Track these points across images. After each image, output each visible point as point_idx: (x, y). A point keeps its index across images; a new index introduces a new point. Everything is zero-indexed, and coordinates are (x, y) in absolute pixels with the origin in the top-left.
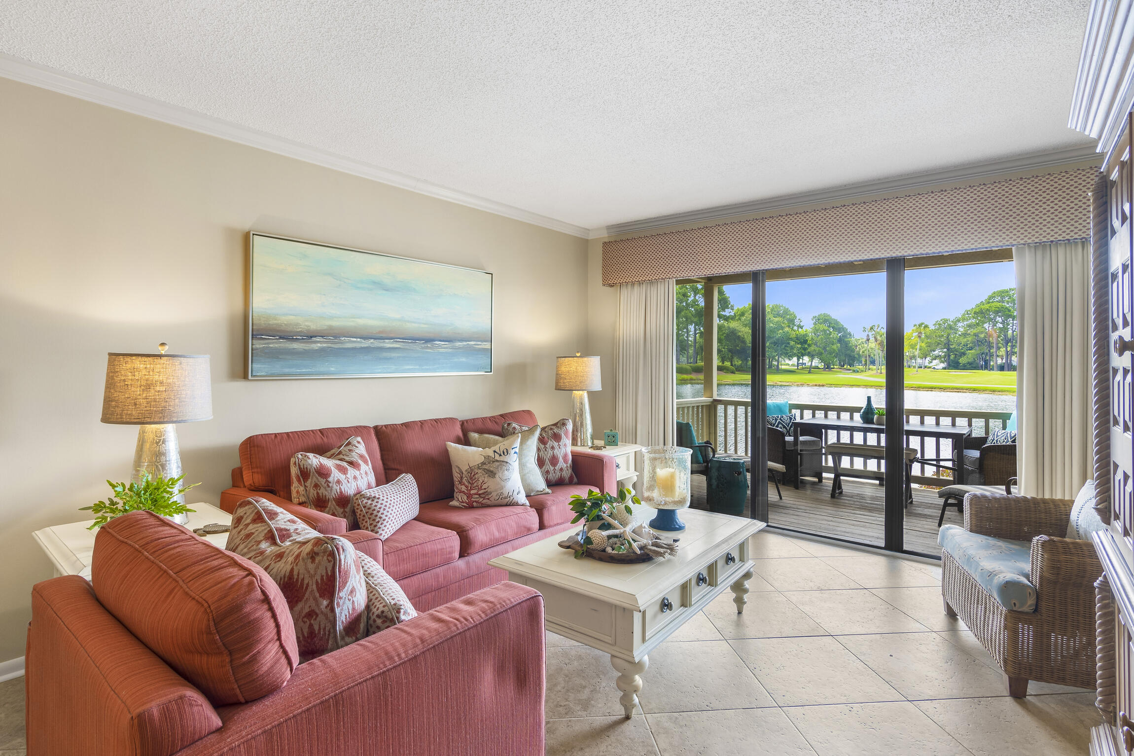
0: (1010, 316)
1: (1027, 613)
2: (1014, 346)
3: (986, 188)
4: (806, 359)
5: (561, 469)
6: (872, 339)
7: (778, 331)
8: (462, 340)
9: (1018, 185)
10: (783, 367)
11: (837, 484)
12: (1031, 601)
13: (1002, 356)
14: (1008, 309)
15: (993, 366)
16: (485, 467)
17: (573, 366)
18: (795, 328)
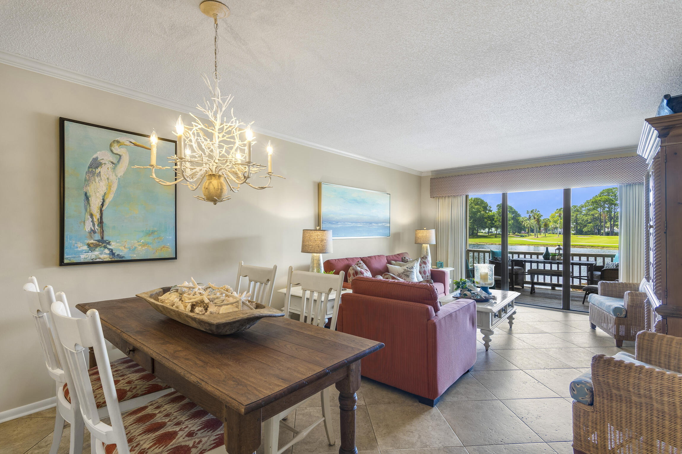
0: (612, 204)
1: (623, 317)
2: (615, 221)
3: (606, 161)
4: (493, 229)
5: (428, 276)
6: (532, 218)
7: (478, 213)
8: (380, 223)
9: (620, 160)
10: (480, 234)
11: (533, 289)
12: (624, 313)
13: (608, 227)
14: (612, 200)
15: (603, 233)
16: (404, 273)
17: (422, 234)
18: (487, 211)
